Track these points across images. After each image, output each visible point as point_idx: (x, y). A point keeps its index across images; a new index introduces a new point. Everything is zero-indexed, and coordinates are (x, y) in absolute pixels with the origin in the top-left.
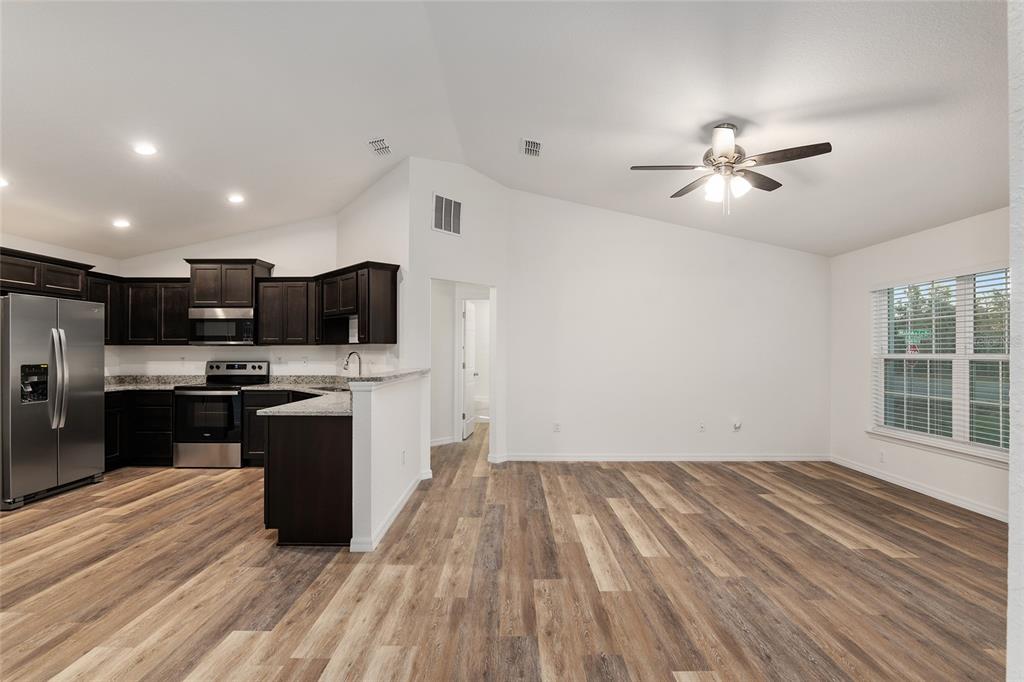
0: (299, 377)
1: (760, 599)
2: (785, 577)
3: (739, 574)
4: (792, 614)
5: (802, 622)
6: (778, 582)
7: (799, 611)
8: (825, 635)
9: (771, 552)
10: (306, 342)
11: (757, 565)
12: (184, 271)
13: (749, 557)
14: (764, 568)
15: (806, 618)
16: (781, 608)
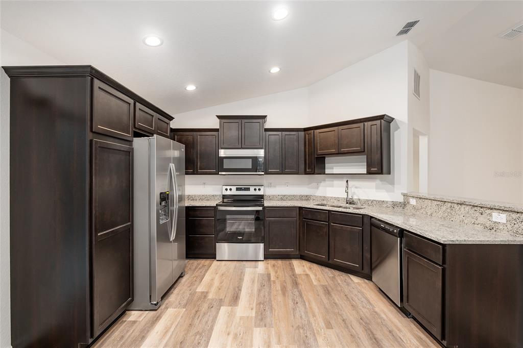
0: (284, 196)
10: (297, 173)
12: (215, 124)
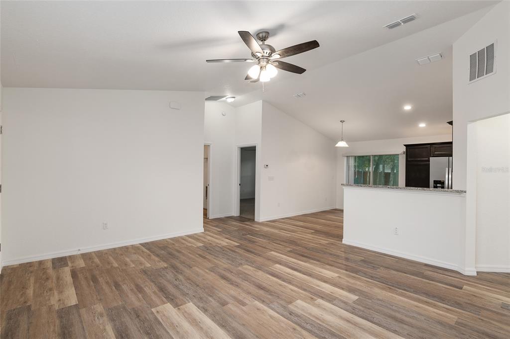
1: (229, 262)
2: (224, 272)
3: (240, 268)
4: (219, 260)
5: (217, 260)
6: (226, 269)
7: (217, 262)
8: (210, 258)
9: (232, 284)
11: (236, 274)
13: (240, 277)
14: (232, 274)
15: (215, 261)
16: (223, 261)
